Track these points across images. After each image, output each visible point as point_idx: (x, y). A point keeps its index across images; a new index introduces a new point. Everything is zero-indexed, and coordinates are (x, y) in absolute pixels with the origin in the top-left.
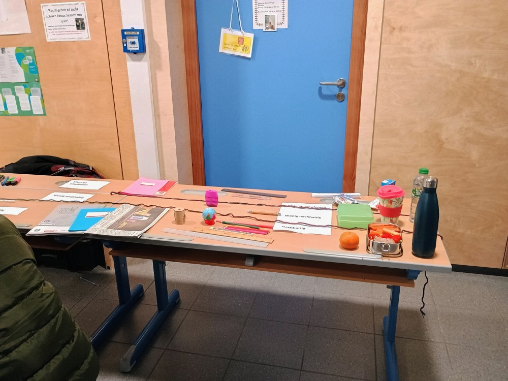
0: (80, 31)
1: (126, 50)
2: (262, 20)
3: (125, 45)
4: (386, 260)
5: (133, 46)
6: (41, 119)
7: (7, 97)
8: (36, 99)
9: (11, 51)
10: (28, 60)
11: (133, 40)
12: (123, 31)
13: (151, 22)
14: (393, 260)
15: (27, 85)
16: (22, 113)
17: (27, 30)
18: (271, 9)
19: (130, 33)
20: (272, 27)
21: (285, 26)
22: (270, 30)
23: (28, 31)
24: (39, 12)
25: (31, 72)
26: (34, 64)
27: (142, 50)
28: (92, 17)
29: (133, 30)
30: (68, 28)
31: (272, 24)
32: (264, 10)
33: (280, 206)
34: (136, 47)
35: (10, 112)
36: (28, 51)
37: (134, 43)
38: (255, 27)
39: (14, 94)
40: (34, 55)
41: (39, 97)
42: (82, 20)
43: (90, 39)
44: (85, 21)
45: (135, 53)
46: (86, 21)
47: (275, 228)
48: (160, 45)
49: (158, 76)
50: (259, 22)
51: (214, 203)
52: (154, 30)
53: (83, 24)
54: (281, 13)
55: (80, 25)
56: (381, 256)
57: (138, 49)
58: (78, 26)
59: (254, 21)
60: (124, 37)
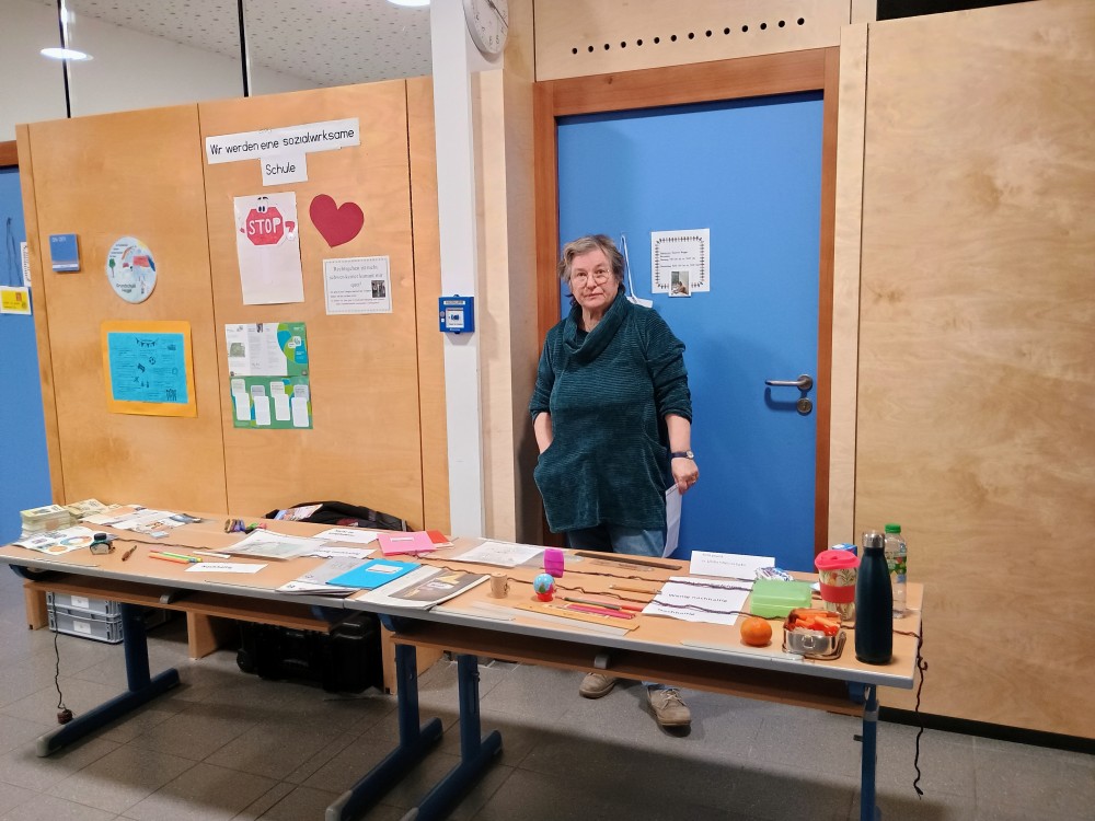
0: (378, 299)
1: (443, 328)
2: (667, 279)
3: (443, 320)
4: (808, 663)
5: (455, 322)
6: (305, 435)
7: (256, 398)
8: (301, 402)
9: (272, 329)
10: (293, 344)
11: (455, 313)
12: (442, 300)
13: (485, 286)
14: (818, 664)
15: (288, 380)
16: (277, 425)
17: (298, 296)
18: (681, 262)
19: (451, 303)
20: (684, 291)
21: (706, 288)
22: (680, 294)
23: (300, 298)
24: (320, 272)
25: (296, 360)
26: (303, 349)
27: (469, 327)
28: (397, 279)
29: (457, 298)
30: (360, 296)
31: (684, 285)
32: (670, 263)
33: (664, 582)
34: (460, 324)
35: (259, 422)
36: (296, 328)
37: (456, 318)
38: (656, 290)
39: (268, 393)
40: (304, 336)
41: (305, 400)
42: (381, 282)
43: (391, 312)
44: (385, 285)
45: (457, 333)
46: (388, 286)
47: (645, 611)
48: (498, 320)
49: (491, 368)
50: (662, 282)
51: (557, 572)
52: (490, 296)
53: (382, 288)
54: (699, 268)
55: (378, 290)
56: (801, 657)
57: (462, 326)
58: (374, 292)
59: (654, 281)
60: (442, 308)
